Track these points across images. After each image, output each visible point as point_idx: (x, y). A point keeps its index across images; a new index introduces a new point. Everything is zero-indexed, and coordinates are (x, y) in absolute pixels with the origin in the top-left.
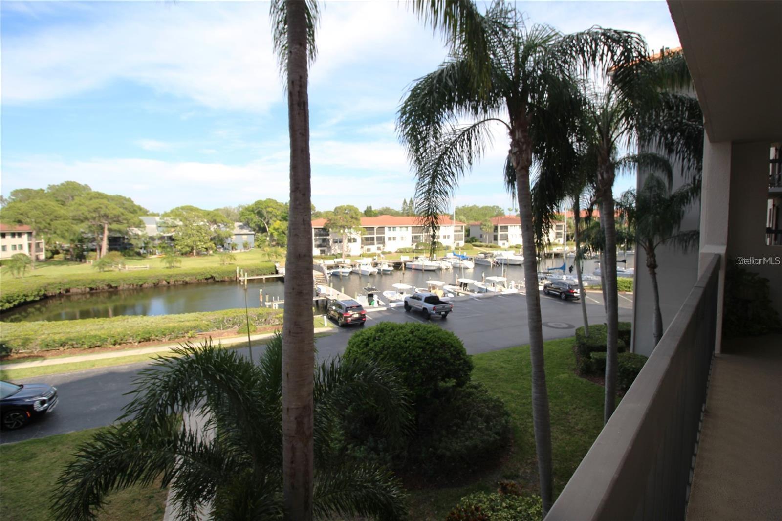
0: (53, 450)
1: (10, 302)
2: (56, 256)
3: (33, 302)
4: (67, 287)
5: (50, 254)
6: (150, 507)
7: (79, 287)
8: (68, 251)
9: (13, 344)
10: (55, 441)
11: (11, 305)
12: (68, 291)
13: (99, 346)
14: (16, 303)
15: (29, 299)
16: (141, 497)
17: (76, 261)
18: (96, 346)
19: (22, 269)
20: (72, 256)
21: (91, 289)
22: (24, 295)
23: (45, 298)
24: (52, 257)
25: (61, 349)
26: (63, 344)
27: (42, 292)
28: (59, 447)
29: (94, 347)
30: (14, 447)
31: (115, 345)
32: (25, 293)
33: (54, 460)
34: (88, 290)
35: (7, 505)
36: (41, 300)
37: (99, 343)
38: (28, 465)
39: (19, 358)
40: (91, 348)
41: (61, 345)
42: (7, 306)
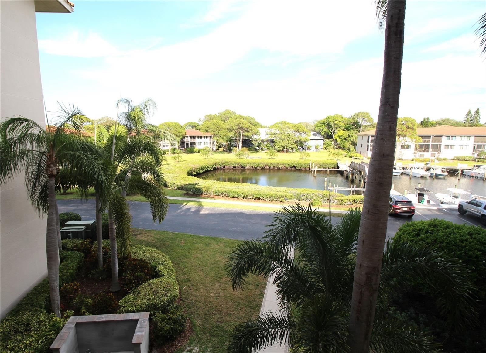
0: (217, 244)
1: (202, 170)
2: (220, 149)
3: (210, 170)
4: (224, 165)
5: (217, 148)
6: (257, 290)
7: (229, 165)
8: (225, 146)
9: (204, 190)
10: (218, 240)
11: (203, 171)
12: (224, 167)
13: (236, 197)
14: (204, 170)
15: (209, 169)
16: (253, 283)
17: (228, 152)
18: (235, 197)
19: (207, 154)
20: (226, 149)
21: (234, 167)
22: (207, 167)
23: (215, 169)
24: (218, 149)
25: (221, 196)
26: (222, 194)
27: (214, 166)
28: (219, 244)
29: (235, 198)
30: (203, 237)
31: (243, 198)
32: (208, 166)
33: (217, 249)
34: (232, 167)
35: (199, 263)
36: (213, 170)
37: (237, 196)
38: (207, 248)
39: (205, 197)
40: (233, 197)
41: (221, 194)
42: (201, 171)
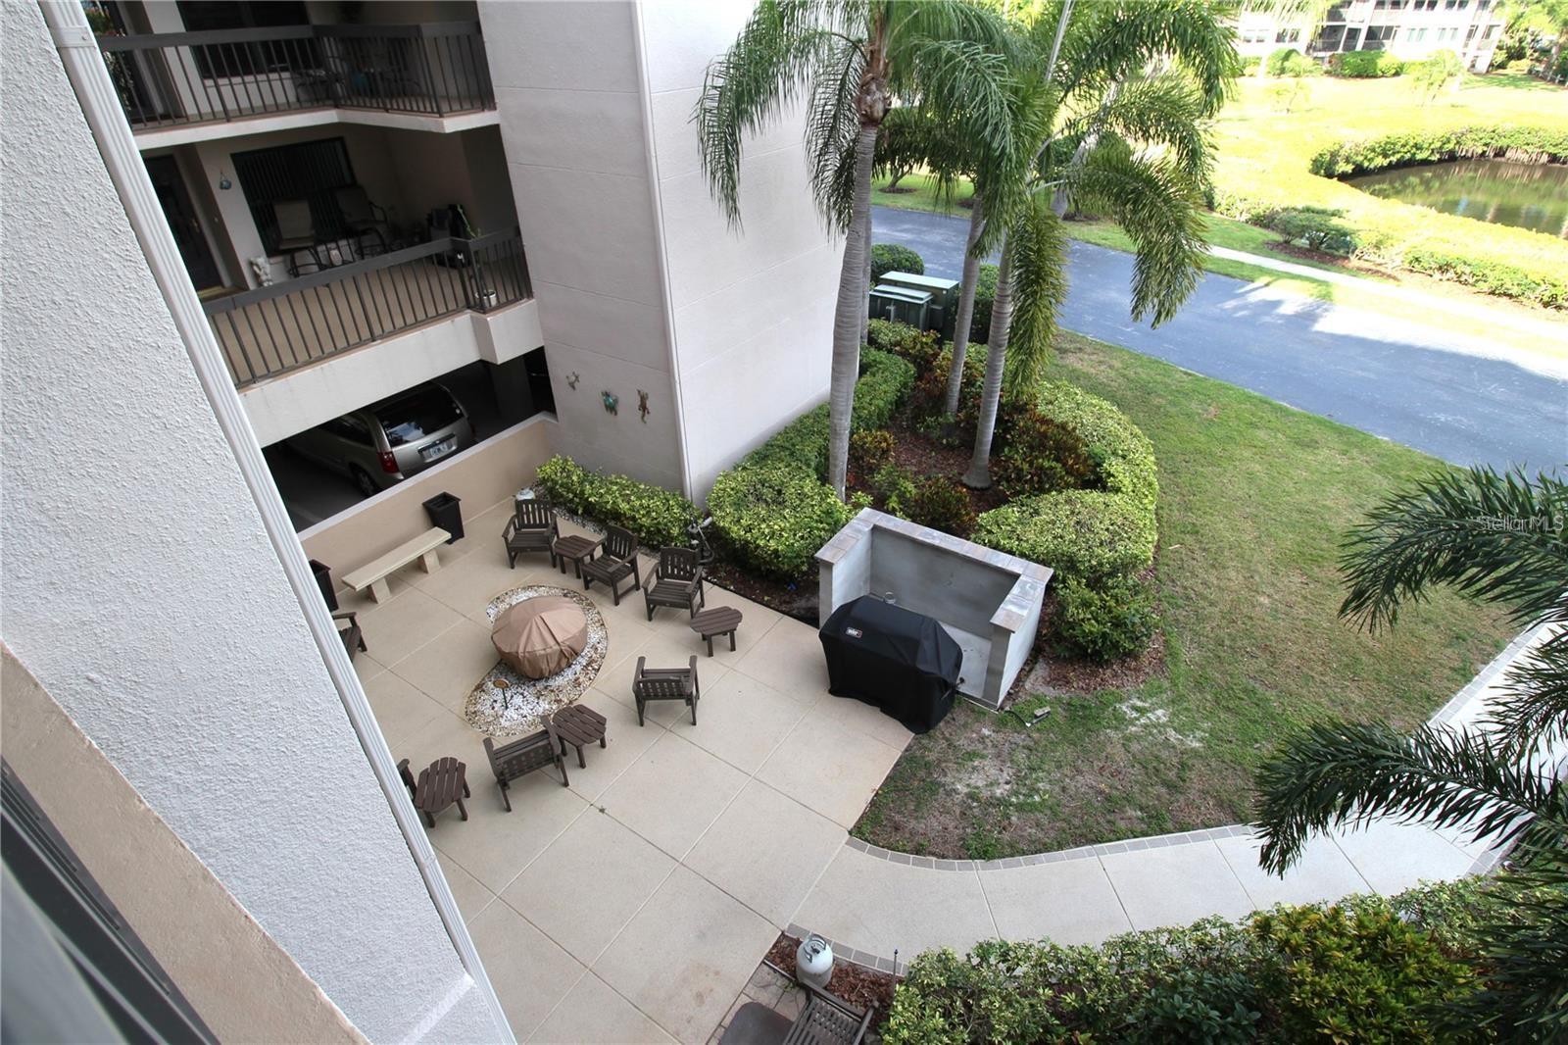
0: (1344, 453)
1: (1385, 156)
2: (1513, 63)
3: (1426, 163)
4: (1503, 142)
5: (1501, 57)
6: (1449, 651)
7: (1530, 149)
8: (1545, 52)
9: (1363, 241)
10: (1353, 439)
11: (1385, 162)
12: (1500, 152)
13: (1511, 296)
14: (1394, 159)
15: (1420, 156)
16: (1442, 623)
17: (1552, 80)
18: (1505, 294)
19: (1436, 86)
20: (1549, 66)
21: (1554, 158)
22: (1416, 146)
23: (1451, 158)
24: (1502, 66)
25: (1437, 275)
26: (1443, 268)
27: (1450, 146)
28: (1355, 452)
29: (1500, 295)
30: (1294, 414)
31: (1546, 305)
32: (1419, 140)
33: (1338, 469)
34: (1545, 158)
35: (1252, 492)
36: (1440, 161)
37: (1515, 291)
38: (1299, 453)
39: (1360, 269)
40: (1493, 293)
41: (1440, 268)
42: (1380, 161)
